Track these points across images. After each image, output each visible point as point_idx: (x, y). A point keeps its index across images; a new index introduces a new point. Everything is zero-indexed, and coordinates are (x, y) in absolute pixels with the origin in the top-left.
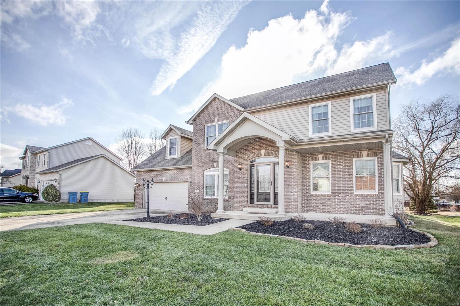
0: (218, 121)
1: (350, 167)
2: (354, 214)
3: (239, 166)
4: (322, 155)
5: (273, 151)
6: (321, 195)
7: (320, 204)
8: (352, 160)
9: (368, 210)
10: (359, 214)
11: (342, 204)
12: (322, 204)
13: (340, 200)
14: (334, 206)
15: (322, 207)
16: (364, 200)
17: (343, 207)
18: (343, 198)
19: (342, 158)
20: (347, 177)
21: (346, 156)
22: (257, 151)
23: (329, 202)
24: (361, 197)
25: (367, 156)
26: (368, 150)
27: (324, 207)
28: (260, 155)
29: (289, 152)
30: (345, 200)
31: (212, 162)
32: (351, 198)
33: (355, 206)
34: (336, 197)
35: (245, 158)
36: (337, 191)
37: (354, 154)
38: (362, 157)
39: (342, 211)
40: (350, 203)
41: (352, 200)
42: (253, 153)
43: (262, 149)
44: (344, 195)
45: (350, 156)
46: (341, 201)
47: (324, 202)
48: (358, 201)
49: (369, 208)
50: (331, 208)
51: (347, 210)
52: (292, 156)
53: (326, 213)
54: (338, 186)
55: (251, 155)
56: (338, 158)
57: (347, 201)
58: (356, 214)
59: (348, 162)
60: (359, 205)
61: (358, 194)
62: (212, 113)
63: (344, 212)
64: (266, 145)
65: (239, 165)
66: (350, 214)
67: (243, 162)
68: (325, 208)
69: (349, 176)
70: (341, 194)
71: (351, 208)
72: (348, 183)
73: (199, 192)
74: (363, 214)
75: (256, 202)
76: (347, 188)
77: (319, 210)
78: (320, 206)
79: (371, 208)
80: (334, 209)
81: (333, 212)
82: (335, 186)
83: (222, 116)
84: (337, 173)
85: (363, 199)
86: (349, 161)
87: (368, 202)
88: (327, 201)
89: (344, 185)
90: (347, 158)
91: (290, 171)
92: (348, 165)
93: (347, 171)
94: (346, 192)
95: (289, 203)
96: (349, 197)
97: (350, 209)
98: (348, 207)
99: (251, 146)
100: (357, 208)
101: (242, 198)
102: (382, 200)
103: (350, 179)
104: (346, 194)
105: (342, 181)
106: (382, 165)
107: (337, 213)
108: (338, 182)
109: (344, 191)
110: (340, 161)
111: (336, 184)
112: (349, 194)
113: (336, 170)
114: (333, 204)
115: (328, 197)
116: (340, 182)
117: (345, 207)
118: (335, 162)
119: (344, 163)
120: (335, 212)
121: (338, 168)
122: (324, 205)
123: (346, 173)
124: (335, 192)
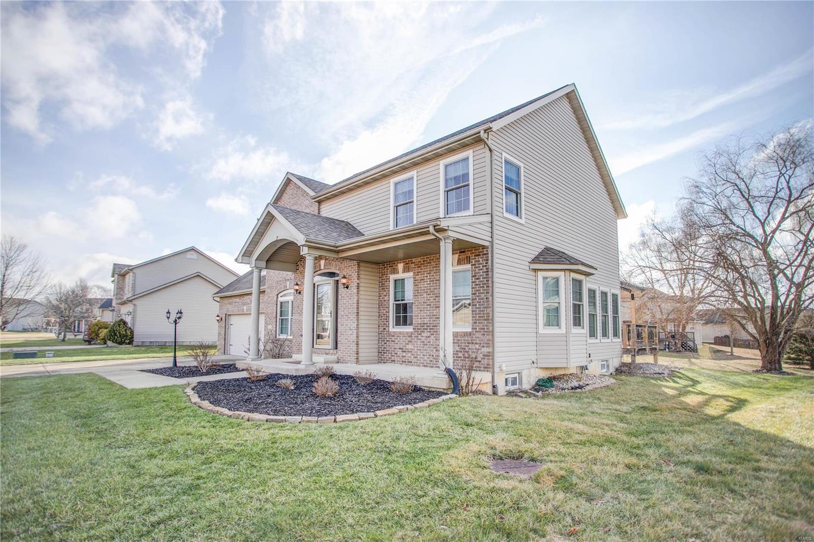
1: (437, 283)
4: (403, 264)
5: (332, 260)
6: (400, 333)
7: (400, 349)
9: (458, 360)
11: (426, 350)
13: (424, 342)
14: (416, 352)
15: (402, 354)
17: (426, 355)
18: (427, 340)
19: (427, 268)
20: (432, 302)
21: (432, 265)
23: (410, 347)
25: (457, 264)
26: (460, 253)
27: (404, 354)
30: (429, 342)
31: (286, 281)
32: (437, 339)
34: (418, 337)
36: (420, 326)
39: (425, 362)
40: (435, 347)
41: (438, 342)
44: (428, 334)
45: (436, 264)
46: (425, 345)
47: (404, 346)
49: (458, 357)
50: (412, 356)
51: (431, 361)
52: (353, 268)
53: (406, 365)
54: (421, 319)
56: (422, 269)
57: (432, 345)
59: (433, 276)
63: (427, 363)
65: (297, 285)
68: (405, 357)
69: (435, 299)
70: (424, 332)
72: (433, 313)
73: (271, 328)
76: (432, 321)
77: (398, 359)
78: (400, 353)
80: (416, 357)
81: (414, 363)
82: (418, 319)
84: (420, 295)
86: (435, 273)
87: (458, 346)
88: (407, 344)
89: (428, 316)
90: (433, 267)
92: (434, 281)
94: (430, 329)
96: (435, 337)
97: (435, 359)
98: (432, 356)
102: (476, 343)
103: (435, 305)
104: (430, 332)
105: (427, 308)
106: (477, 279)
107: (419, 366)
108: (421, 311)
109: (428, 326)
110: (425, 274)
111: (419, 313)
112: (434, 332)
113: (419, 290)
114: (415, 349)
115: (409, 337)
116: (423, 311)
117: (429, 355)
118: (419, 275)
119: (429, 276)
120: (417, 363)
121: (422, 285)
122: (404, 352)
123: (431, 294)
124: (417, 329)
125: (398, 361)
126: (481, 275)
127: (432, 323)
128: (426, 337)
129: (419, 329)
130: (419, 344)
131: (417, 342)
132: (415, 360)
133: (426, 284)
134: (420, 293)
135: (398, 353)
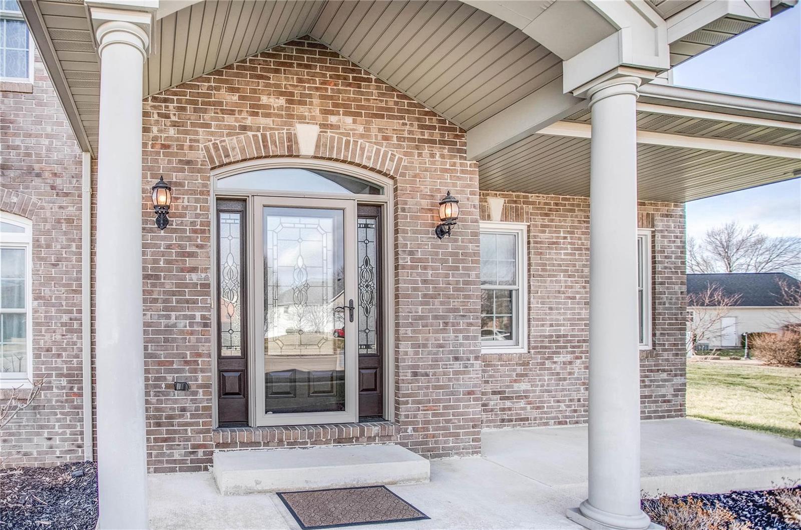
3: (162, 199)
4: (502, 200)
5: (362, 136)
6: (500, 357)
7: (494, 393)
11: (563, 390)
12: (499, 393)
13: (558, 374)
14: (539, 397)
15: (501, 404)
17: (564, 401)
18: (565, 369)
19: (565, 221)
20: (578, 293)
21: (576, 216)
22: (268, 121)
23: (523, 386)
27: (508, 404)
28: (292, 151)
29: (442, 156)
30: (570, 373)
34: (543, 364)
35: (191, 155)
36: (550, 342)
39: (560, 416)
42: (244, 128)
43: (302, 119)
44: (569, 357)
46: (560, 380)
47: (508, 387)
50: (529, 407)
51: (575, 411)
52: (459, 178)
54: (551, 325)
55: (231, 142)
56: (552, 221)
57: (578, 379)
59: (580, 239)
63: (566, 417)
64: (322, 97)
65: (162, 187)
67: (175, 177)
68: (510, 409)
69: (585, 288)
70: (559, 353)
72: (579, 314)
75: (259, 415)
76: (579, 330)
77: (491, 416)
78: (494, 402)
80: (538, 408)
81: (535, 419)
82: (543, 325)
84: (549, 276)
88: (515, 381)
89: (569, 319)
91: (451, 254)
94: (573, 347)
95: (445, 408)
98: (579, 400)
99: (232, 90)
101: (178, 395)
102: (664, 370)
104: (574, 352)
105: (565, 303)
106: (666, 257)
107: (546, 424)
108: (551, 309)
109: (570, 341)
110: (559, 232)
111: (546, 314)
112: (582, 352)
113: (545, 265)
114: (534, 391)
115: (521, 365)
116: (557, 309)
117: (571, 400)
118: (544, 232)
119: (572, 238)
120: (541, 419)
121: (552, 254)
122: (508, 398)
123: (574, 276)
124: (542, 347)
125: (491, 421)
126: (672, 252)
127: (577, 336)
128: (564, 363)
129: (546, 347)
130: (546, 378)
131: (541, 375)
132: (536, 413)
133: (566, 254)
134: (550, 271)
135: (492, 403)
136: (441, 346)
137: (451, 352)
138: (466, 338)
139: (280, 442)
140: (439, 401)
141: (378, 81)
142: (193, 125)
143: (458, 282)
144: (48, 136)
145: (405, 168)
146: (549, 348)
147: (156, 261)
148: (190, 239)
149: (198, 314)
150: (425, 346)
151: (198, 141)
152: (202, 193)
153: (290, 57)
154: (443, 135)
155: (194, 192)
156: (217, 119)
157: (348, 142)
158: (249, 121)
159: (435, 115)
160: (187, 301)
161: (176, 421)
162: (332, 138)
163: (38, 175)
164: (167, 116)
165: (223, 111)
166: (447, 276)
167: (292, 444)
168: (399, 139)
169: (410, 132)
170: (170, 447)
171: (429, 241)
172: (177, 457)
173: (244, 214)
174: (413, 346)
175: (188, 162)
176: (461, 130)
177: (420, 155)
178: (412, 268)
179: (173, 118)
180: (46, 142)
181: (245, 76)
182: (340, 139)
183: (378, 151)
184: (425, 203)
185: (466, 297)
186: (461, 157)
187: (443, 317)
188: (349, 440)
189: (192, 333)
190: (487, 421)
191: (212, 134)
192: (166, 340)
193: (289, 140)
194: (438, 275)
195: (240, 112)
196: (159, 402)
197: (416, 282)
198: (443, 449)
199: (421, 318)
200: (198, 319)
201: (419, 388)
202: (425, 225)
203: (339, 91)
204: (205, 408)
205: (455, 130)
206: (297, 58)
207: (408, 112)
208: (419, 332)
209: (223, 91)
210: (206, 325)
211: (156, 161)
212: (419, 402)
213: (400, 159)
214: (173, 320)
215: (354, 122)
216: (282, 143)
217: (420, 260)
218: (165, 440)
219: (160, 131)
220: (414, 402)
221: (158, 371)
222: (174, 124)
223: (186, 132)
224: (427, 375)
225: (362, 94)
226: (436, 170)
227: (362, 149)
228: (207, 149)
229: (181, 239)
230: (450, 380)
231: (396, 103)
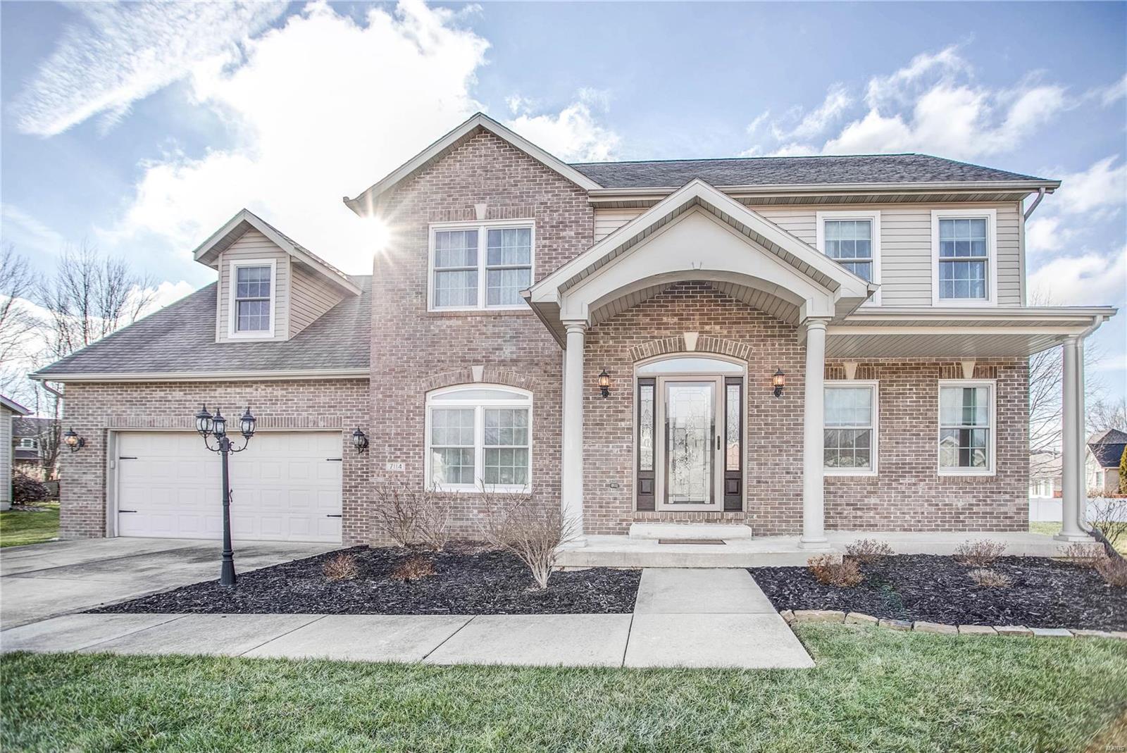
0: (490, 215)
1: (932, 402)
2: (938, 530)
3: (604, 381)
4: (856, 364)
5: (726, 337)
6: (854, 478)
7: (847, 505)
8: (936, 385)
9: (972, 518)
10: (951, 530)
11: (907, 505)
12: (852, 505)
13: (904, 492)
14: (887, 509)
15: (853, 513)
16: (963, 492)
17: (909, 513)
18: (910, 488)
19: (911, 377)
20: (922, 431)
21: (921, 373)
22: (668, 332)
23: (873, 500)
24: (956, 484)
25: (973, 377)
26: (979, 359)
27: (859, 513)
28: (681, 348)
29: (780, 345)
30: (914, 492)
31: (466, 364)
32: (930, 488)
33: (939, 509)
34: (890, 484)
35: (621, 355)
36: (896, 468)
37: (941, 369)
38: (963, 377)
39: (906, 524)
40: (927, 501)
41: (933, 493)
42: (653, 337)
43: (688, 329)
44: (913, 480)
45: (932, 372)
46: (905, 497)
47: (859, 501)
48: (948, 496)
49: (974, 513)
50: (877, 516)
51: (919, 521)
52: (791, 358)
53: (864, 530)
54: (898, 456)
55: (645, 346)
56: (899, 377)
57: (921, 497)
58: (943, 530)
59: (925, 389)
60: (951, 505)
61: (950, 478)
62: (464, 184)
63: (911, 526)
64: (700, 315)
65: (604, 375)
66: (928, 530)
67: (613, 369)
68: (861, 517)
69: (928, 427)
70: (905, 476)
71: (931, 513)
72: (923, 447)
73: (403, 468)
74: (960, 530)
75: (660, 504)
76: (922, 459)
77: (845, 522)
78: (848, 511)
79: (978, 513)
80: (886, 517)
81: (883, 526)
82: (890, 456)
83: (507, 201)
84: (896, 418)
85: (960, 488)
86: (927, 385)
87: (974, 497)
88: (866, 497)
89: (913, 451)
90: (924, 377)
91: (785, 407)
92: (925, 398)
93: (921, 414)
94: (918, 472)
95: (780, 504)
96: (927, 484)
97: (927, 517)
98: (923, 513)
99: (646, 315)
100: (945, 513)
101: (613, 491)
102: (1006, 493)
103: (929, 435)
104: (918, 476)
105: (910, 439)
106: (1008, 401)
107: (893, 530)
108: (897, 443)
109: (915, 468)
110: (906, 385)
111: (893, 447)
112: (925, 476)
113: (893, 410)
114: (883, 505)
115: (870, 485)
116: (903, 443)
117: (915, 513)
118: (893, 385)
119: (916, 389)
120: (888, 525)
121: (900, 402)
122: (859, 509)
123: (919, 418)
124: (889, 472)
125: (844, 525)
126: (1015, 397)
127: (922, 464)
128: (909, 484)
129: (893, 472)
130: (893, 495)
131: (888, 493)
132: (885, 521)
133: (910, 402)
134: (897, 414)
135: (846, 512)
136: (777, 464)
137: (784, 468)
138: (794, 460)
139: (672, 520)
140: (776, 499)
141: (737, 301)
142: (623, 338)
143: (790, 424)
144: (542, 340)
145: (754, 354)
146: (896, 472)
147: (602, 416)
148: (621, 403)
149: (625, 445)
150: (766, 464)
151: (626, 347)
152: (628, 377)
153: (681, 292)
154: (781, 331)
155: (624, 376)
156: (637, 333)
157: (717, 341)
158: (656, 333)
159: (775, 319)
160: (619, 438)
161: (611, 505)
162: (707, 340)
163: (537, 364)
164: (608, 334)
165: (640, 329)
166: (782, 420)
167: (679, 522)
168: (750, 336)
169: (758, 331)
170: (607, 520)
171: (769, 400)
172: (611, 526)
173: (654, 385)
174: (758, 464)
175: (620, 359)
176: (794, 327)
177: (764, 345)
178: (757, 416)
179: (612, 335)
180: (541, 344)
181: (654, 306)
182: (711, 340)
183: (736, 345)
184: (767, 375)
185: (795, 433)
186: (793, 345)
187: (778, 447)
188: (715, 521)
189: (621, 456)
190: (842, 525)
191: (634, 342)
192: (607, 460)
193: (680, 342)
194: (775, 420)
195: (651, 328)
196: (602, 494)
197: (760, 424)
198: (778, 530)
199: (763, 447)
200: (625, 448)
201: (762, 491)
202: (767, 389)
203: (712, 310)
204: (627, 498)
205: (790, 327)
206: (685, 292)
207: (757, 318)
208: (762, 455)
209: (640, 317)
210: (629, 451)
211: (602, 360)
212: (762, 499)
213: (751, 349)
214: (611, 448)
215: (721, 328)
216: (675, 345)
217: (763, 411)
218: (605, 516)
219: (604, 342)
220: (758, 500)
221: (602, 477)
222: (613, 338)
223: (620, 342)
224: (767, 483)
225: (726, 310)
226: (775, 354)
227: (726, 344)
228: (631, 350)
229: (616, 403)
230: (783, 486)
231: (749, 314)
